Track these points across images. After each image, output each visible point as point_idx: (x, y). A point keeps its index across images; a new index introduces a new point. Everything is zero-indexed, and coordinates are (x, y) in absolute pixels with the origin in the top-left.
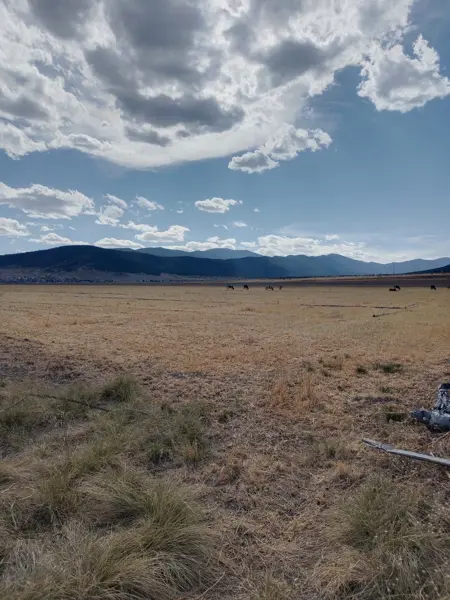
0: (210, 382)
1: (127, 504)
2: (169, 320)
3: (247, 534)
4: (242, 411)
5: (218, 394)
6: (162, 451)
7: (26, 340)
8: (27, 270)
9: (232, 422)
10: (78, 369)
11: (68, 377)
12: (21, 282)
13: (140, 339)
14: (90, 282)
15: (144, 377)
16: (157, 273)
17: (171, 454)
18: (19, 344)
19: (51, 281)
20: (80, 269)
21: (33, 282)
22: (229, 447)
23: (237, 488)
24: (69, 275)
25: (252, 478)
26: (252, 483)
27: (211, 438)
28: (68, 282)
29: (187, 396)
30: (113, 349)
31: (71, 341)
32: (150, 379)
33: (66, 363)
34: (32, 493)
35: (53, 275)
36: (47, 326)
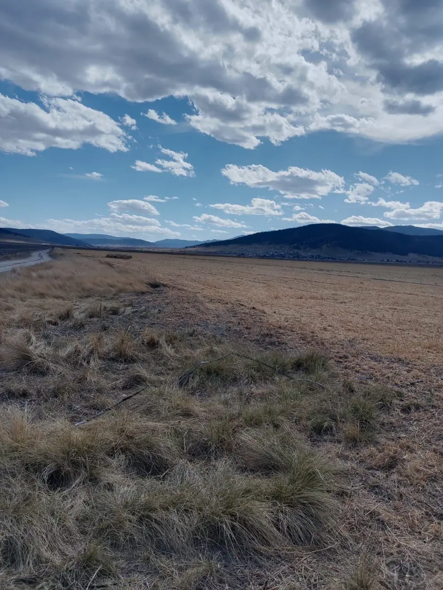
0: (408, 371)
1: (272, 458)
2: (395, 303)
3: (379, 520)
4: (433, 407)
5: (413, 384)
6: (326, 424)
7: (254, 308)
8: (278, 246)
9: (415, 415)
10: (285, 338)
11: (272, 344)
12: (272, 257)
13: (356, 319)
14: (333, 260)
15: (341, 355)
16: (404, 253)
17: (334, 429)
18: (248, 311)
19: (297, 257)
20: (325, 246)
21: (282, 257)
22: (400, 438)
23: (387, 476)
24: (315, 252)
25: (409, 472)
26: (407, 476)
27: (383, 424)
28: (313, 258)
29: (377, 380)
30: (325, 324)
31: (290, 313)
32: (346, 357)
33: (277, 332)
34: (202, 428)
35: (300, 252)
36: (276, 298)
